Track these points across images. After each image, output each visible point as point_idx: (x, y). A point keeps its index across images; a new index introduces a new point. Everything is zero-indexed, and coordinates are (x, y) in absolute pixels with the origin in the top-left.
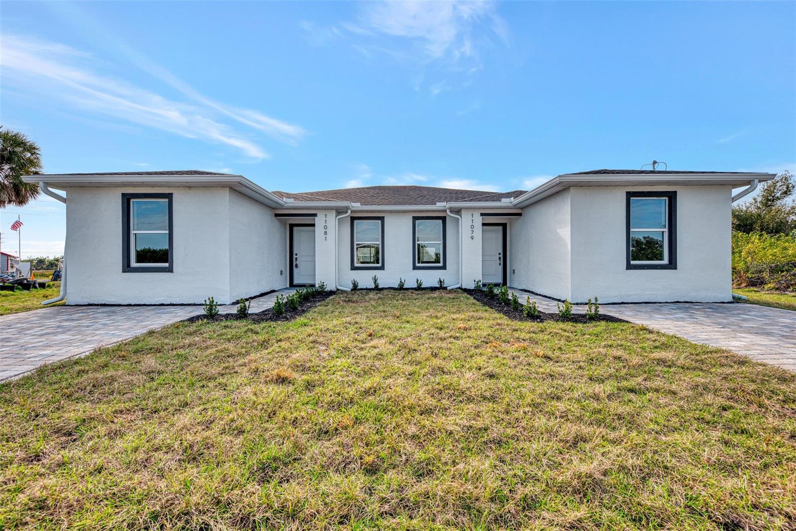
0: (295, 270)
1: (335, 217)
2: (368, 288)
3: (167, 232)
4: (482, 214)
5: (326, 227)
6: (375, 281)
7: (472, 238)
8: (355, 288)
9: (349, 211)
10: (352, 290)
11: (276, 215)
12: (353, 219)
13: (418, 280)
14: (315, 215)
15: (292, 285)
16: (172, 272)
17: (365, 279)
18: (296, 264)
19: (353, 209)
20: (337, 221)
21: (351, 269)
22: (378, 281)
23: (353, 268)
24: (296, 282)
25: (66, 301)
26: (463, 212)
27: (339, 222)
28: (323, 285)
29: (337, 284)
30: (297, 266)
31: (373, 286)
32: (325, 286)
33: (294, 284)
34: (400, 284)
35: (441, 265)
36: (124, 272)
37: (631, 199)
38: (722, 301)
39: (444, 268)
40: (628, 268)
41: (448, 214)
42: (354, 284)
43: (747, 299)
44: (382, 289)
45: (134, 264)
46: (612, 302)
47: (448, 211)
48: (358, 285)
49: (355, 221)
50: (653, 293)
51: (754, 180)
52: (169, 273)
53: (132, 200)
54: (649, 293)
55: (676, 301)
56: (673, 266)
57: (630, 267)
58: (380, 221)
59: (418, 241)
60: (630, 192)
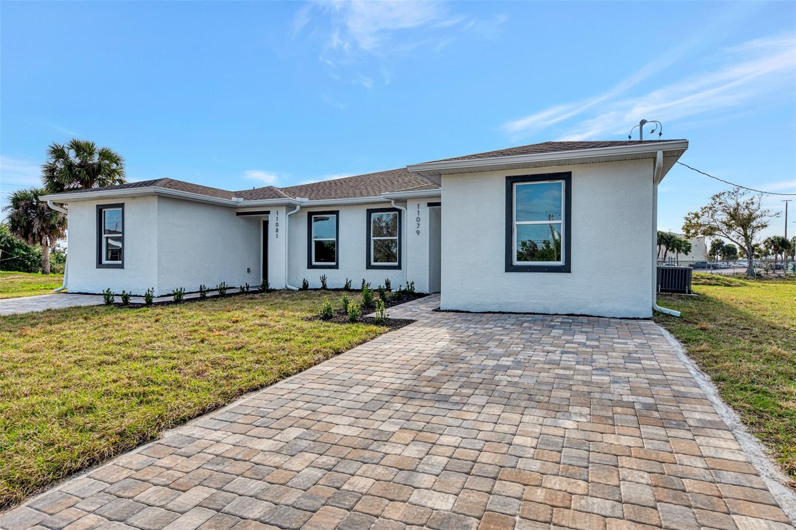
1: (285, 213)
3: (122, 235)
4: (429, 205)
5: (277, 225)
7: (418, 232)
8: (305, 287)
11: (238, 214)
12: (310, 215)
13: (364, 281)
14: (268, 212)
16: (124, 268)
17: (314, 278)
19: (302, 204)
20: (287, 218)
22: (326, 281)
23: (310, 267)
25: (67, 289)
26: (409, 204)
27: (289, 218)
29: (287, 283)
31: (321, 286)
34: (346, 285)
35: (396, 264)
36: (97, 268)
37: (515, 185)
38: (637, 317)
39: (399, 267)
40: (507, 270)
41: (393, 205)
42: (304, 283)
43: (679, 315)
44: (329, 290)
45: (104, 262)
46: (489, 311)
47: (393, 202)
48: (308, 285)
49: (313, 216)
50: (539, 302)
51: (656, 152)
52: (122, 269)
53: (103, 210)
54: (534, 301)
55: (570, 313)
56: (566, 269)
57: (510, 268)
58: (335, 215)
59: (374, 236)
60: (510, 177)
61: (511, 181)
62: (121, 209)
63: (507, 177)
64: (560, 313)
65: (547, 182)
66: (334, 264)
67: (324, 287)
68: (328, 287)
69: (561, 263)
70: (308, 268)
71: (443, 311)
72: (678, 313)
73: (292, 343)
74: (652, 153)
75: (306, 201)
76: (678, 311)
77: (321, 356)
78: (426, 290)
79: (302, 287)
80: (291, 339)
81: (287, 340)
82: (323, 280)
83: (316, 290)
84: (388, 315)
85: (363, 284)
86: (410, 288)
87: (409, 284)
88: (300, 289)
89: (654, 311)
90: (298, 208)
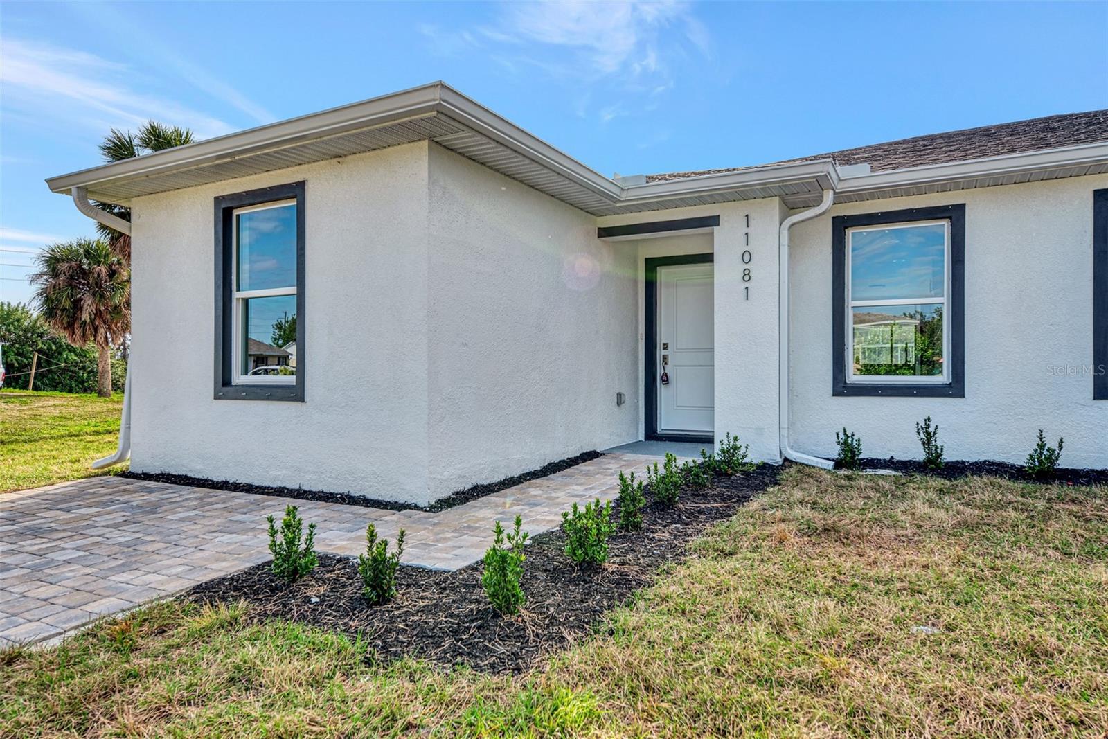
0: (663, 393)
1: (777, 219)
2: (897, 458)
3: (293, 290)
5: (747, 257)
6: (928, 438)
9: (829, 197)
10: (839, 464)
11: (604, 233)
12: (841, 225)
14: (713, 221)
15: (652, 434)
16: (302, 400)
18: (666, 375)
19: (840, 187)
20: (785, 233)
21: (836, 393)
22: (940, 440)
23: (842, 388)
24: (665, 424)
25: (129, 463)
27: (791, 239)
28: (735, 448)
29: (785, 441)
30: (666, 380)
31: (920, 455)
32: (742, 451)
33: (659, 431)
36: (217, 397)
42: (846, 444)
45: (238, 378)
49: (850, 232)
52: (298, 404)
53: (235, 213)
58: (951, 221)
62: (293, 203)
66: (943, 380)
79: (835, 457)
88: (828, 463)
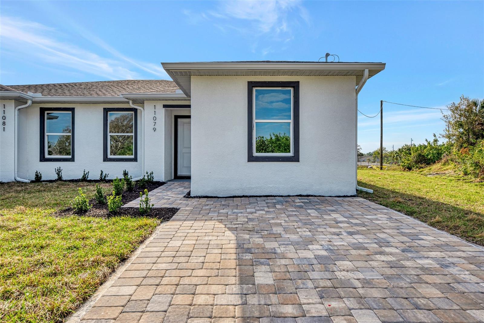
1: (14, 107)
4: (165, 106)
5: (4, 118)
7: (155, 130)
8: (38, 179)
13: (102, 172)
22: (62, 173)
23: (43, 159)
26: (146, 104)
29: (16, 175)
34: (83, 176)
35: (133, 157)
37: (254, 89)
38: (346, 195)
39: (135, 160)
40: (249, 160)
41: (132, 106)
42: (37, 175)
43: (372, 193)
44: (65, 181)
46: (234, 195)
47: (131, 102)
48: (41, 177)
49: (46, 112)
50: (275, 186)
51: (364, 70)
54: (271, 186)
55: (298, 194)
56: (296, 158)
57: (251, 158)
58: (71, 112)
59: (110, 132)
60: (251, 82)
61: (251, 85)
63: (248, 82)
64: (291, 195)
65: (280, 88)
66: (70, 157)
67: (60, 179)
68: (64, 178)
69: (291, 154)
70: (41, 161)
71: (194, 197)
72: (372, 191)
73: (51, 251)
74: (360, 70)
75: (39, 96)
76: (372, 189)
77: (106, 270)
78: (162, 179)
79: (34, 180)
80: (48, 245)
81: (42, 247)
82: (59, 172)
83: (51, 181)
84: (153, 205)
85: (101, 175)
86: (149, 177)
87: (149, 174)
88: (32, 182)
89: (357, 190)
90: (29, 102)
